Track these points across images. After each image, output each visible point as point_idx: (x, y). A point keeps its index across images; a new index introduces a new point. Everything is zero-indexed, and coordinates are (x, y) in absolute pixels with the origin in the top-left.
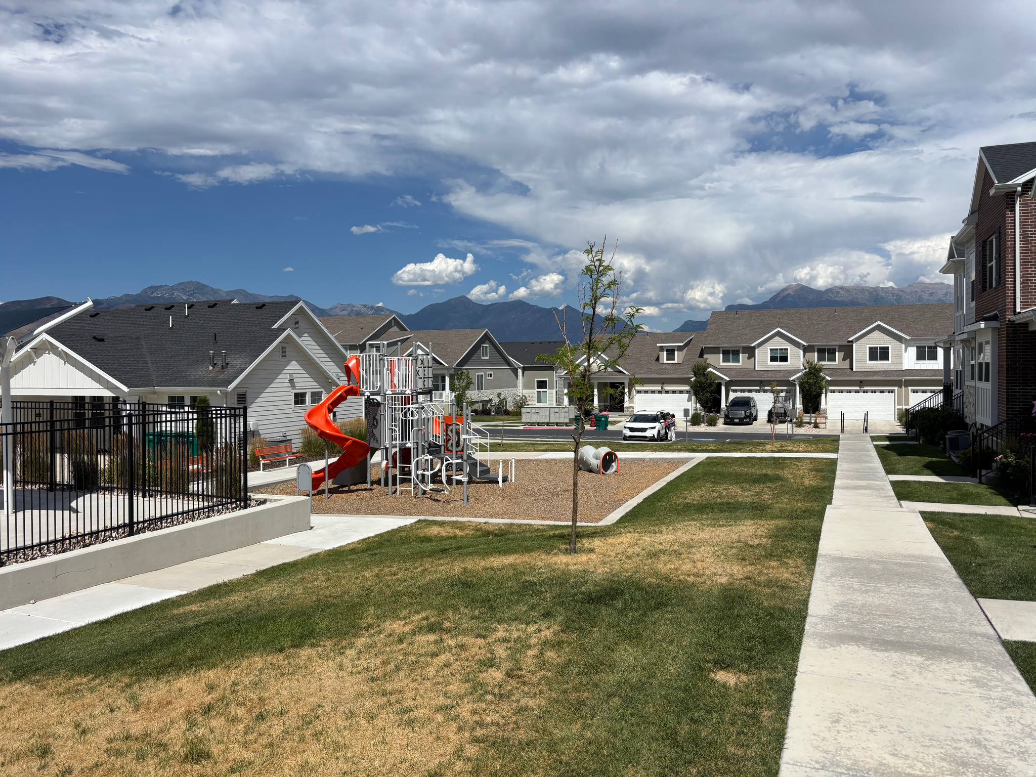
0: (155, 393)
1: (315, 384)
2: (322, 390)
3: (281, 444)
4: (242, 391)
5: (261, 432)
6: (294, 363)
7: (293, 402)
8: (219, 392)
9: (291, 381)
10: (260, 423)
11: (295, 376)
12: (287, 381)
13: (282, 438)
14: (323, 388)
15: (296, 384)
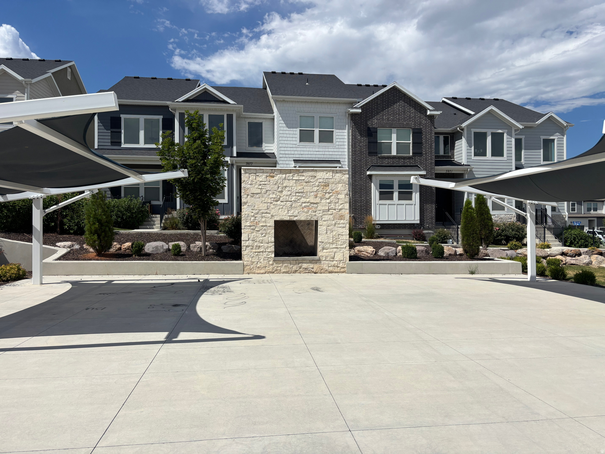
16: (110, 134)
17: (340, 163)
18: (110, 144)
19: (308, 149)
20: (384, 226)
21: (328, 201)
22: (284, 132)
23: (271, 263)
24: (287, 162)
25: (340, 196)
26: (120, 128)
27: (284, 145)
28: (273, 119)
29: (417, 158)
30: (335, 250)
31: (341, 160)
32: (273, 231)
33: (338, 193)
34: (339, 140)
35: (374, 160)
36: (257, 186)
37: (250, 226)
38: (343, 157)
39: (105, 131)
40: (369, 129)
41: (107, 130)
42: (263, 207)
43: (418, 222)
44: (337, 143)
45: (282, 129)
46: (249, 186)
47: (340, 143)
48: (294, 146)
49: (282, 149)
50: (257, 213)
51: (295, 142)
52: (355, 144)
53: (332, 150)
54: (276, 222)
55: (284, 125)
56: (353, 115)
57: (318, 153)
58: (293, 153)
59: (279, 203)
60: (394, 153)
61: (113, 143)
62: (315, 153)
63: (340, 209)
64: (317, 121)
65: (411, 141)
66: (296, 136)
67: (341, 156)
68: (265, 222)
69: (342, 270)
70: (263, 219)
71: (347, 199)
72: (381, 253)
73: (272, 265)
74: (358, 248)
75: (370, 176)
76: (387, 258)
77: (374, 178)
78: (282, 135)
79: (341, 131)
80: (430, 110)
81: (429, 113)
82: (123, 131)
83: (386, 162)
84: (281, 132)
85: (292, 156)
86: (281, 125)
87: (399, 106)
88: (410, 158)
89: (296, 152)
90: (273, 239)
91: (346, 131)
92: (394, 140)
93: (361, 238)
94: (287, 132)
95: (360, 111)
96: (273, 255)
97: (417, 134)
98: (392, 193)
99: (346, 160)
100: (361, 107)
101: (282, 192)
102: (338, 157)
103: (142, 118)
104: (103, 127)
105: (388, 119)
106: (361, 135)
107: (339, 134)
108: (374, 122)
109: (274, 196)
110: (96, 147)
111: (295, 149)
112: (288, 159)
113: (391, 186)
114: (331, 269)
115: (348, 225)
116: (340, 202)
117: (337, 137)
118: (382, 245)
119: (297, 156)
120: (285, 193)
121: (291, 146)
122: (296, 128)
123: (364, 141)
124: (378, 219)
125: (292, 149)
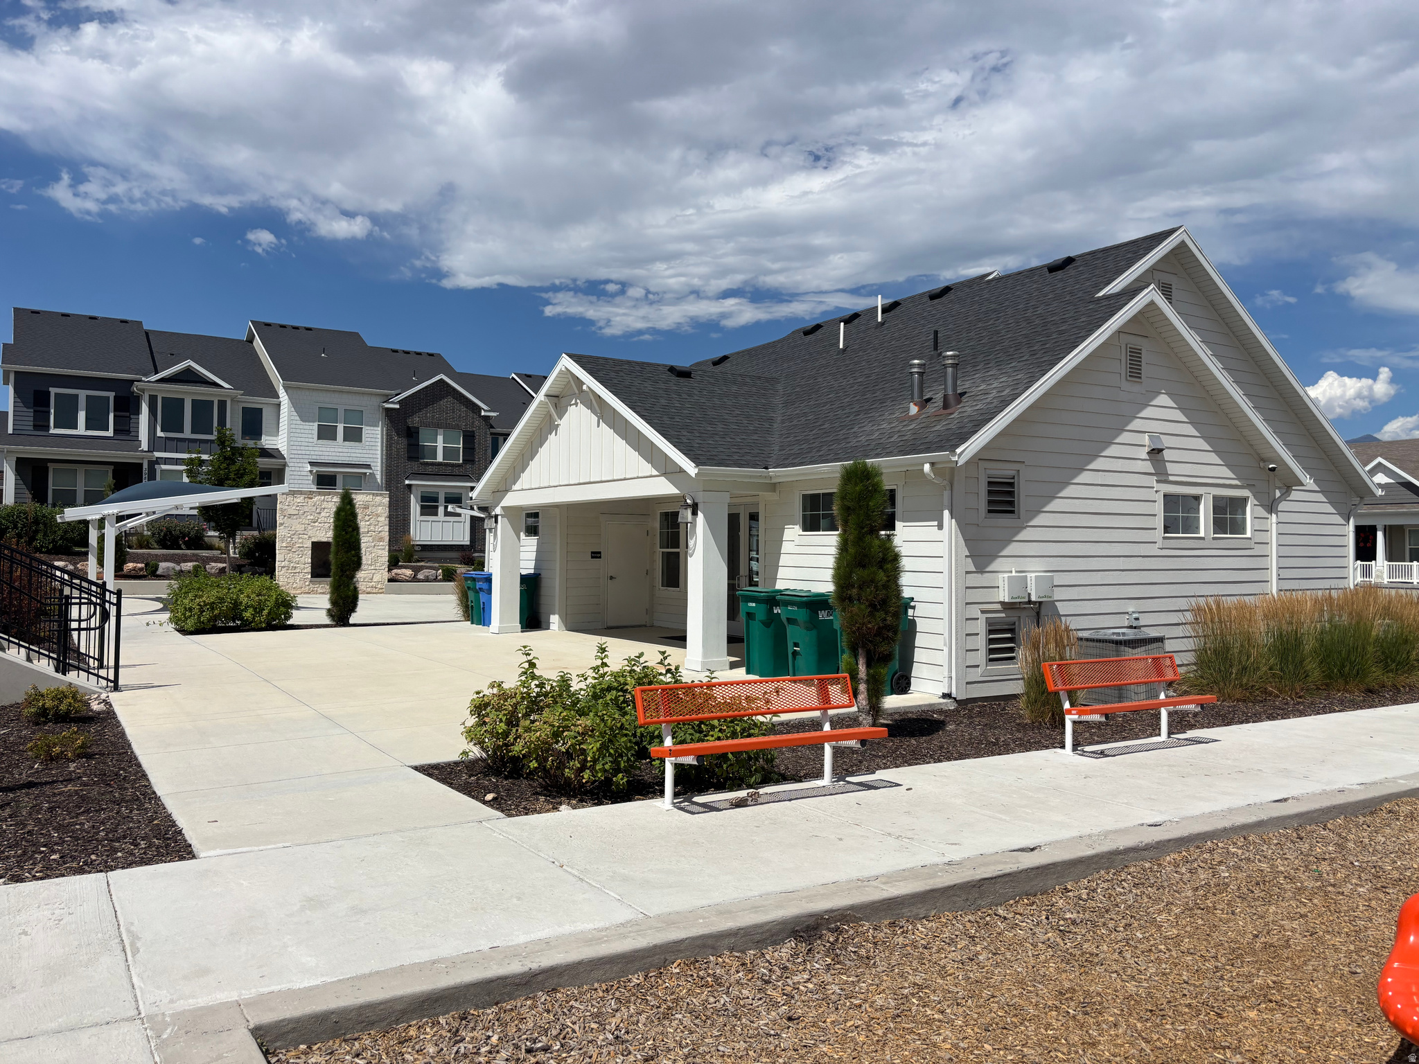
0: (773, 487)
1: (1225, 472)
2: (1245, 493)
3: (1130, 653)
4: (1003, 471)
5: (1062, 608)
6: (1163, 399)
7: (1159, 522)
8: (927, 467)
9: (1156, 453)
10: (1059, 579)
11: (1167, 441)
12: (1143, 453)
13: (1131, 635)
14: (1248, 486)
15: (1171, 468)
16: (32, 414)
17: (371, 469)
18: (32, 428)
19: (328, 449)
20: (425, 548)
21: (368, 523)
22: (297, 427)
23: (307, 583)
24: (300, 465)
25: (379, 519)
26: (48, 406)
27: (297, 443)
28: (279, 405)
29: (468, 466)
30: (373, 571)
31: (372, 464)
32: (310, 552)
33: (378, 516)
34: (369, 439)
35: (415, 466)
36: (294, 507)
37: (286, 547)
38: (375, 460)
39: (25, 409)
40: (409, 428)
41: (28, 408)
42: (300, 528)
43: (468, 543)
44: (367, 443)
45: (294, 422)
46: (286, 507)
47: (371, 444)
48: (310, 444)
49: (294, 448)
50: (294, 534)
51: (311, 440)
52: (391, 446)
53: (361, 451)
54: (313, 543)
55: (298, 418)
56: (388, 410)
57: (341, 454)
58: (308, 453)
59: (316, 524)
60: (440, 459)
61: (36, 427)
62: (338, 454)
63: (380, 532)
64: (341, 414)
65: (461, 446)
66: (313, 432)
67: (371, 460)
68: (302, 543)
69: (380, 591)
70: (300, 541)
71: (387, 522)
72: (420, 576)
73: (309, 585)
74: (395, 571)
75: (410, 486)
76: (427, 580)
77: (413, 489)
78: (294, 430)
79: (372, 428)
80: (485, 411)
81: (483, 413)
82: (52, 411)
83: (430, 469)
84: (293, 426)
85: (307, 457)
86: (293, 418)
87: (447, 402)
88: (459, 465)
89: (312, 453)
90: (310, 560)
91: (379, 429)
92: (440, 443)
93: (399, 561)
94: (301, 427)
95: (397, 406)
96: (310, 576)
97: (469, 438)
98: (437, 507)
99: (379, 464)
100: (399, 402)
101: (320, 513)
102: (368, 460)
103: (83, 394)
104: (21, 404)
105: (433, 416)
106: (398, 435)
107: (369, 432)
108: (414, 421)
109: (312, 517)
110: (10, 431)
111: (311, 448)
112: (302, 461)
113: (436, 500)
114: (369, 590)
115: (387, 547)
116: (380, 525)
117: (367, 435)
118: (422, 568)
119: (314, 457)
120: (323, 514)
121: (306, 444)
122: (314, 422)
123: (402, 443)
124: (418, 539)
125: (307, 448)
